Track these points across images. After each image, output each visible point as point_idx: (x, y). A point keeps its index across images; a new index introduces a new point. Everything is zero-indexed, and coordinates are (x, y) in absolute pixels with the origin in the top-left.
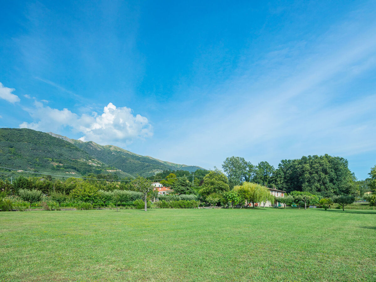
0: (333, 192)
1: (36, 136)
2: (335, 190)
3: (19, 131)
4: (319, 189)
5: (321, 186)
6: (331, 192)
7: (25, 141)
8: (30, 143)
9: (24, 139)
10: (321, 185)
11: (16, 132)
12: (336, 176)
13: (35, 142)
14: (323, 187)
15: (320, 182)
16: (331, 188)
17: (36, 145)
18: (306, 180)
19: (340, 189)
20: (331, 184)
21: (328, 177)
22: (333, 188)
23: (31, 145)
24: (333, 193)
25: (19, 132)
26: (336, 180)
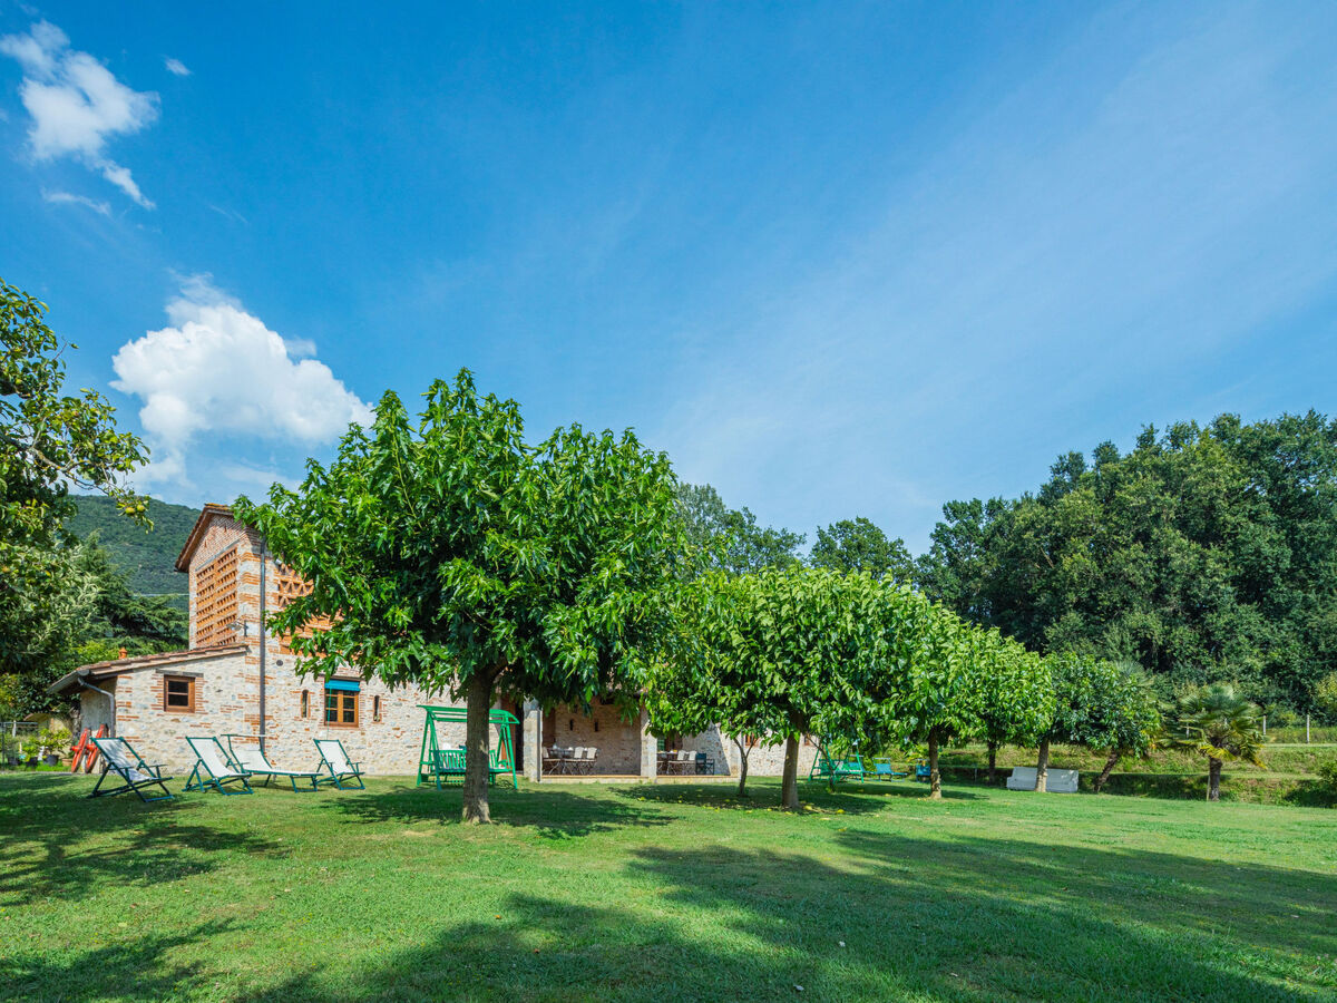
0: (1259, 665)
1: (164, 522)
2: (1276, 655)
3: (107, 506)
4: (1162, 649)
5: (1168, 633)
6: (1250, 670)
7: (125, 539)
8: (141, 545)
9: (121, 531)
10: (1170, 621)
11: (97, 507)
12: (1289, 552)
13: (158, 543)
14: (1184, 634)
15: (1166, 603)
16: (1250, 637)
17: (161, 552)
18: (1072, 597)
19: (1315, 646)
20: (1250, 615)
21: (1220, 560)
22: (1266, 645)
23: (143, 553)
24: (1264, 673)
25: (105, 509)
26: (1289, 575)
